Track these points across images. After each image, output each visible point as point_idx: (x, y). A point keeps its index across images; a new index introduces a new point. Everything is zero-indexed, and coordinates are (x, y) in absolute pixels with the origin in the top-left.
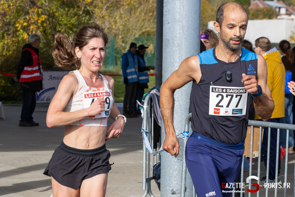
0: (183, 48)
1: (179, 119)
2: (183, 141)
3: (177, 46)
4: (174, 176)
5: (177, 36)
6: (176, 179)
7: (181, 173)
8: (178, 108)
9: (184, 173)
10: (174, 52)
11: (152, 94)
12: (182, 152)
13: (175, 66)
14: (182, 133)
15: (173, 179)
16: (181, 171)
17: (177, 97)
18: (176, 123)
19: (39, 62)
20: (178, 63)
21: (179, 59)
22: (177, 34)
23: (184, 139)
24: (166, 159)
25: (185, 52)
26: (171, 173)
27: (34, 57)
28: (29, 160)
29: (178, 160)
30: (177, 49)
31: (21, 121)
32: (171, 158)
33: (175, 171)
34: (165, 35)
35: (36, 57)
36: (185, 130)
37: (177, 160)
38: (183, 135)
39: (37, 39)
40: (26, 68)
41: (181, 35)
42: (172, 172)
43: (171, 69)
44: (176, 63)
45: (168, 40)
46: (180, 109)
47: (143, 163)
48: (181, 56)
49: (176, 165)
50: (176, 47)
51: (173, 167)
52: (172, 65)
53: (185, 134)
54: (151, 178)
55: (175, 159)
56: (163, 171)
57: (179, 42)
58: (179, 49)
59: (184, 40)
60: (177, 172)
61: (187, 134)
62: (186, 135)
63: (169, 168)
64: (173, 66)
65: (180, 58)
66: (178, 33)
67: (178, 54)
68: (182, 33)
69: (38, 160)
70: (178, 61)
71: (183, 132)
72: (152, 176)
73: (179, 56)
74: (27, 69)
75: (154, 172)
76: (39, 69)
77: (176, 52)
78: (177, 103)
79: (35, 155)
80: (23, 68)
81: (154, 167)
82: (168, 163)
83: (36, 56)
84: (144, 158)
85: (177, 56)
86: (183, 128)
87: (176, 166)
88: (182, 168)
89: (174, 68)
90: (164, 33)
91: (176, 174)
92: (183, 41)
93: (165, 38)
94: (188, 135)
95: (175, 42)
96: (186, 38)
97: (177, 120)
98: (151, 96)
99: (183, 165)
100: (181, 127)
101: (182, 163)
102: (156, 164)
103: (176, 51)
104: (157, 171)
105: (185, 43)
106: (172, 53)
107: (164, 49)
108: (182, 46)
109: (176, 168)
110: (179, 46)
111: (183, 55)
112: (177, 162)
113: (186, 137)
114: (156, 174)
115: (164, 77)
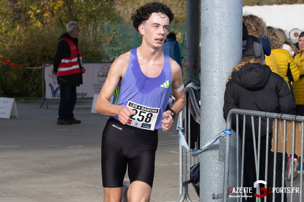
0: (223, 37)
1: (219, 116)
2: (225, 140)
3: (216, 34)
4: (215, 179)
5: (217, 24)
6: (217, 182)
7: (223, 175)
8: (218, 103)
9: (226, 175)
10: (214, 42)
11: (188, 88)
12: (224, 152)
13: (215, 57)
14: (223, 132)
15: (214, 182)
16: (222, 174)
17: (217, 92)
18: (217, 120)
19: (78, 53)
20: (218, 53)
21: (219, 49)
22: (216, 21)
23: (226, 138)
24: (206, 160)
25: (225, 42)
26: (211, 175)
27: (72, 48)
28: (49, 163)
29: (220, 161)
30: (217, 38)
31: (58, 119)
32: (211, 159)
33: (216, 173)
34: (203, 23)
35: (74, 48)
36: (227, 127)
37: (218, 161)
38: (225, 133)
39: (74, 28)
40: (63, 61)
41: (222, 22)
42: (213, 175)
43: (210, 60)
44: (216, 53)
45: (207, 28)
46: (221, 104)
47: (179, 164)
48: (221, 45)
49: (217, 166)
50: (215, 36)
51: (214, 169)
52: (212, 55)
53: (227, 132)
54: (188, 181)
55: (215, 160)
56: (202, 173)
57: (219, 30)
58: (219, 38)
59: (224, 27)
60: (218, 175)
61: (229, 132)
62: (229, 134)
63: (209, 171)
64: (213, 57)
65: (221, 48)
66: (218, 21)
67: (218, 44)
68: (222, 20)
69: (59, 163)
70: (218, 52)
71: (224, 130)
72: (189, 179)
73: (219, 45)
74: (65, 61)
75: (192, 174)
76: (79, 60)
77: (216, 42)
78: (218, 98)
79: (55, 157)
80: (61, 61)
81: (191, 168)
82: (208, 165)
83: (75, 46)
84: (181, 159)
85: (217, 46)
86: (225, 126)
87: (217, 168)
88: (223, 169)
89: (213, 59)
90: (203, 21)
91: (217, 177)
92: (223, 29)
93: (203, 26)
94: (231, 133)
95: (215, 30)
96: (226, 26)
97: (218, 117)
98: (187, 90)
99: (225, 166)
100: (222, 125)
101: (224, 164)
102: (193, 165)
103: (216, 40)
104: (195, 174)
105: (226, 31)
106: (211, 43)
107: (203, 38)
108: (222, 35)
109: (217, 170)
110: (219, 34)
111: (223, 45)
112: (218, 163)
113: (228, 136)
114: (194, 177)
115: (203, 69)
